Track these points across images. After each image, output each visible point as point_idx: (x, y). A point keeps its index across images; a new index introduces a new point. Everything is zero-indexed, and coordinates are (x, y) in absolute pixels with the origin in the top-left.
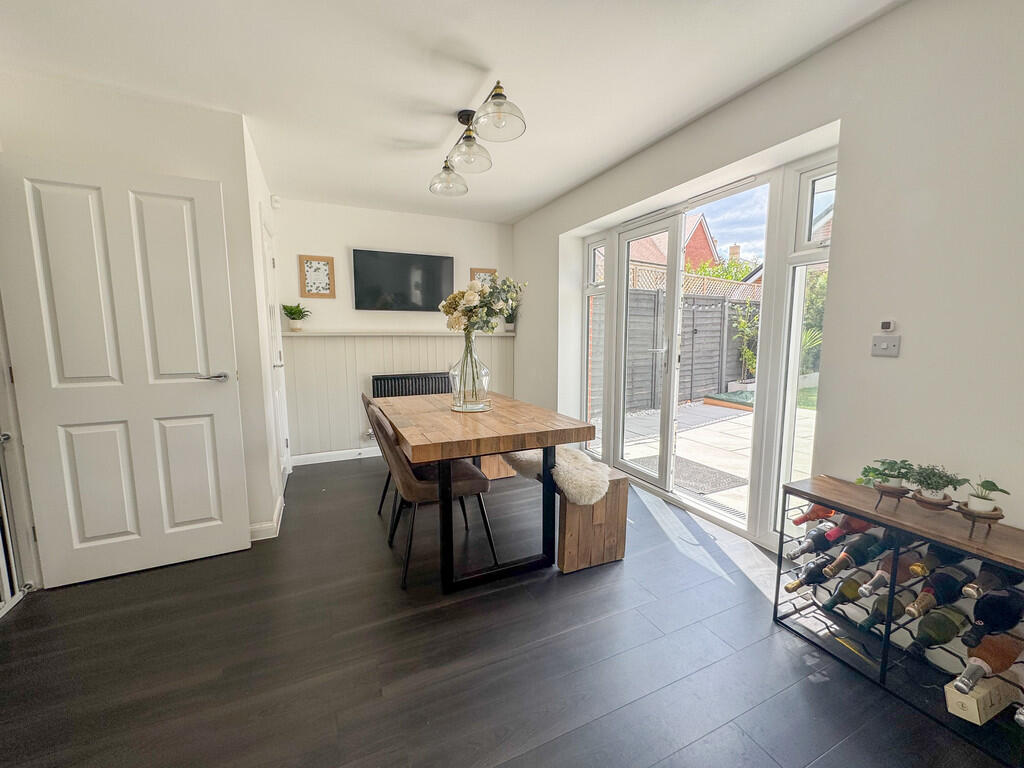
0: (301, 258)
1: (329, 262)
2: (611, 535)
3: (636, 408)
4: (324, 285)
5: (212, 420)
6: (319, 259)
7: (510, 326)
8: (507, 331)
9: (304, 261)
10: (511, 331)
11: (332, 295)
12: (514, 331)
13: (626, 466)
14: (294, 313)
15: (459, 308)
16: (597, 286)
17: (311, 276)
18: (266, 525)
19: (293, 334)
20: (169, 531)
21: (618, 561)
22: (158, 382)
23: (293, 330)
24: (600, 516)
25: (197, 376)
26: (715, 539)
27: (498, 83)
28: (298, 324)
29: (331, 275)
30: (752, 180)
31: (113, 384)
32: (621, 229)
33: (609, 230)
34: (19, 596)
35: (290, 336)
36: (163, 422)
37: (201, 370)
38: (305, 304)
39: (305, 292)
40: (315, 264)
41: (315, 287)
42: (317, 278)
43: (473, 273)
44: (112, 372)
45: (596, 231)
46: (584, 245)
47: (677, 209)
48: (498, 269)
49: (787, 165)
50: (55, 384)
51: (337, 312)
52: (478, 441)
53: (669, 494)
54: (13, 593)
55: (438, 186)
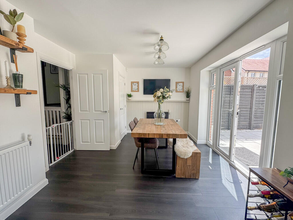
0: (132, 82)
1: (138, 83)
2: (194, 170)
3: (241, 128)
4: (136, 89)
5: (104, 121)
6: (135, 82)
7: (188, 99)
8: (187, 100)
9: (132, 83)
10: (188, 100)
11: (138, 91)
12: (189, 100)
13: (219, 149)
14: (129, 96)
15: (156, 97)
16: (213, 87)
17: (134, 87)
18: (114, 146)
19: (129, 101)
20: (95, 143)
21: (196, 179)
22: (95, 112)
23: (129, 100)
24: (189, 163)
25: (101, 111)
26: (241, 183)
27: (162, 36)
28: (130, 98)
29: (138, 86)
30: (264, 47)
31: (88, 112)
32: (221, 68)
33: (217, 68)
34: (73, 150)
35: (128, 101)
36: (96, 121)
37: (102, 110)
38: (132, 93)
39: (132, 91)
40: (135, 84)
41: (134, 89)
42: (135, 87)
43: (177, 83)
44: (88, 110)
45: (213, 68)
46: (210, 73)
47: (239, 59)
48: (184, 81)
49: (277, 39)
50: (80, 112)
51: (139, 95)
52: (149, 134)
53: (232, 162)
54: (72, 150)
55: (157, 63)
